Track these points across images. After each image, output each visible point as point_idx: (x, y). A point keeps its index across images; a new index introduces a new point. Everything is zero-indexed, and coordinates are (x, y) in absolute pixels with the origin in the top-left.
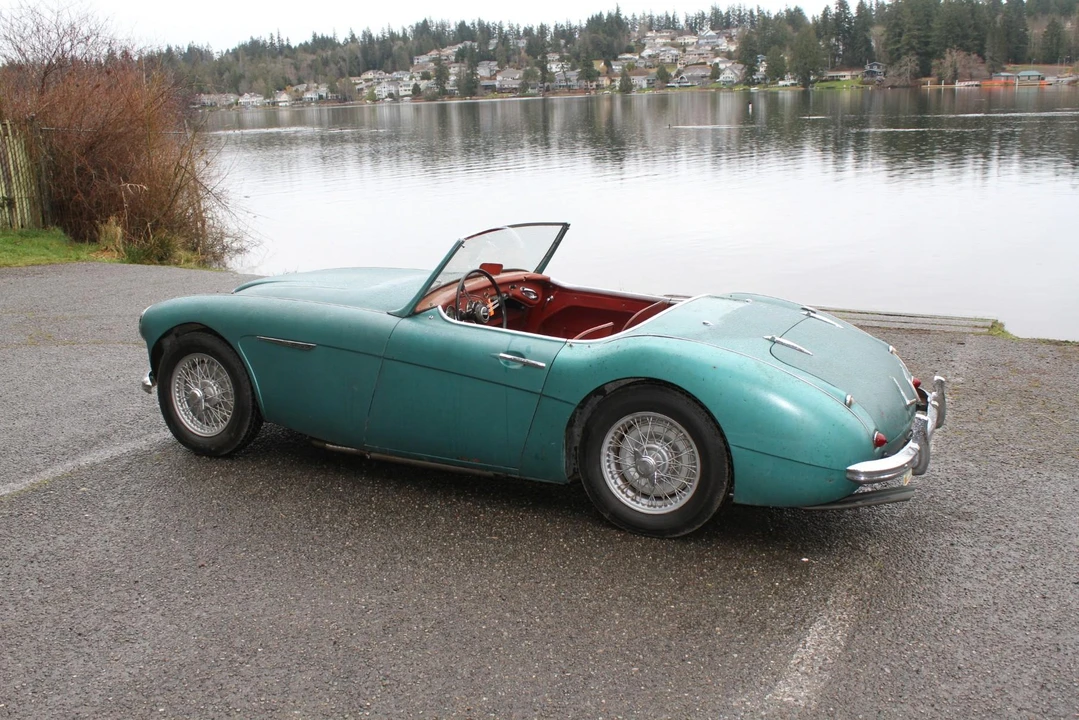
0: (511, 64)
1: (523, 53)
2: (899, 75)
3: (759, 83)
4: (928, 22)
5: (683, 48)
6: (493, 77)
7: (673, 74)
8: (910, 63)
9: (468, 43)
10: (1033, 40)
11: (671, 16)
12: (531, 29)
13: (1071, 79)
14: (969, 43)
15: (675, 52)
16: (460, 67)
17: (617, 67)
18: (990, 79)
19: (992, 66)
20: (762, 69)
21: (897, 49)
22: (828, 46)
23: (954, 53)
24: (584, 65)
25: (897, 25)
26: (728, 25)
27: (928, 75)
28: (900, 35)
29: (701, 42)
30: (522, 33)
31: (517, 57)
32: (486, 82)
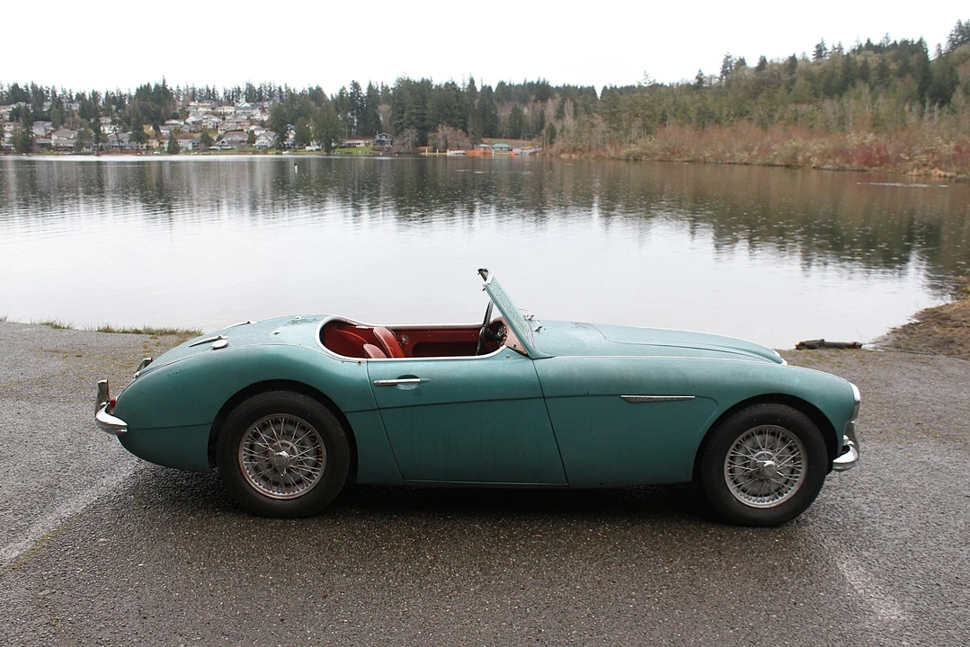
0: (65, 125)
1: (77, 116)
2: (403, 144)
3: (289, 148)
4: (424, 103)
5: (223, 116)
6: (48, 136)
7: (215, 138)
8: (411, 135)
9: (23, 104)
10: (502, 121)
11: (211, 89)
12: (83, 94)
13: (531, 151)
14: (454, 120)
15: (215, 119)
16: (15, 126)
17: (164, 131)
18: (473, 149)
19: (474, 139)
20: (291, 137)
21: (401, 124)
22: (345, 119)
23: (445, 128)
24: (135, 129)
25: (399, 104)
26: (261, 99)
27: (426, 144)
28: (403, 112)
29: (238, 112)
30: (74, 98)
31: (71, 119)
32: (42, 141)
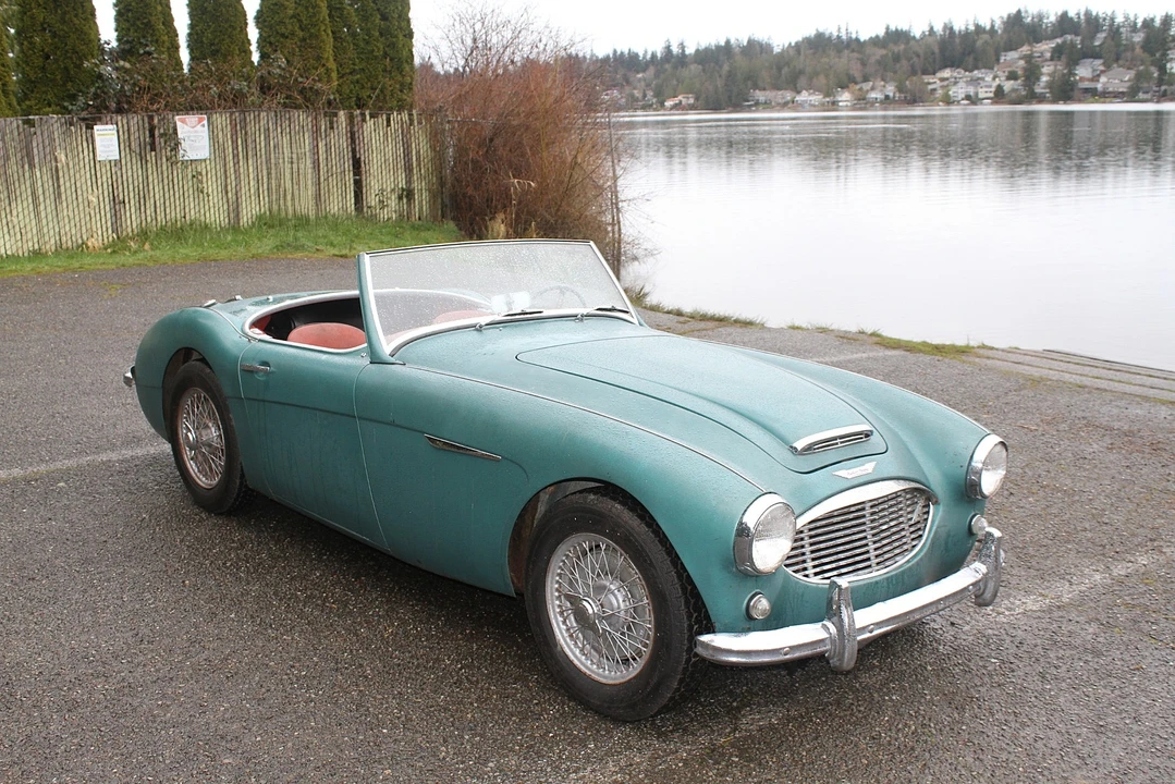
0: (1121, 62)
1: (1138, 50)
6: (1095, 78)
9: (1069, 37)
12: (1152, 20)
16: (1056, 66)
30: (1139, 25)
31: (1129, 54)
32: (1086, 85)
